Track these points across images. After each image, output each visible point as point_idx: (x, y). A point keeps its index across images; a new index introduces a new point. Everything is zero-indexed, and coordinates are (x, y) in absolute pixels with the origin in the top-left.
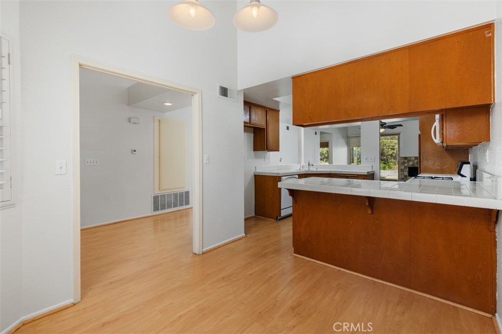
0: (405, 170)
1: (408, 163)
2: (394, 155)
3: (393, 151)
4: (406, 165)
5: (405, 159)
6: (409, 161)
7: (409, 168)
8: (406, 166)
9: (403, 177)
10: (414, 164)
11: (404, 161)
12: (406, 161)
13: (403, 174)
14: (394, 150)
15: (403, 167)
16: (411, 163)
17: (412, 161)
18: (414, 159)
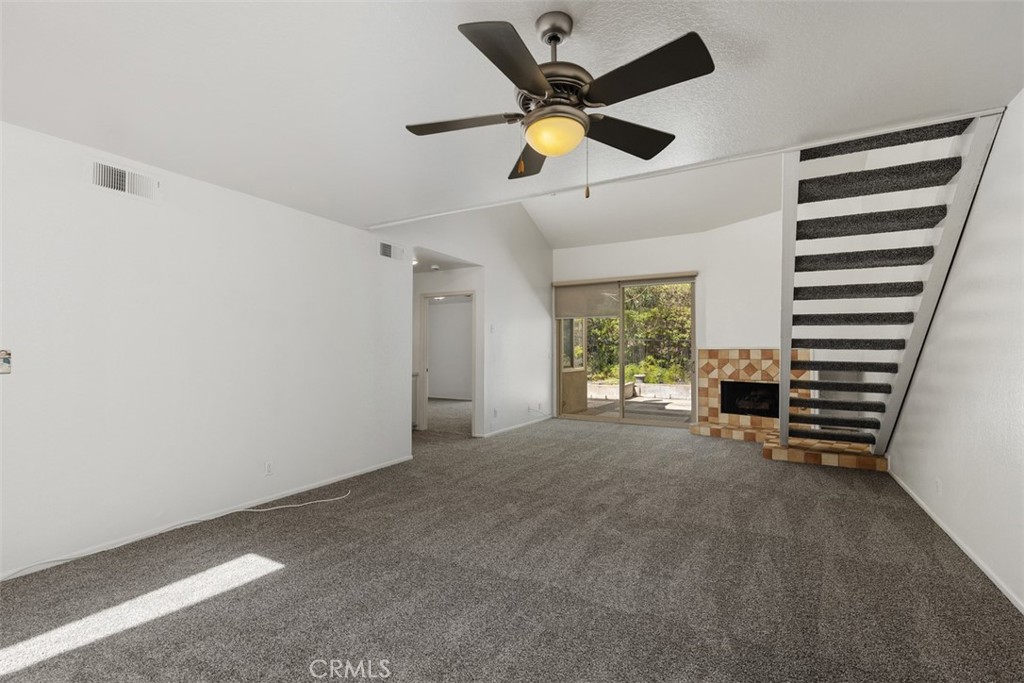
0: (712, 391)
1: (720, 368)
2: (684, 345)
3: (681, 335)
4: (714, 374)
5: (710, 357)
6: (723, 363)
7: (722, 383)
8: (717, 380)
9: (705, 412)
10: (737, 372)
11: (708, 364)
12: (714, 362)
13: (706, 405)
14: (684, 332)
15: (704, 383)
16: (728, 370)
17: (733, 362)
18: (736, 355)
